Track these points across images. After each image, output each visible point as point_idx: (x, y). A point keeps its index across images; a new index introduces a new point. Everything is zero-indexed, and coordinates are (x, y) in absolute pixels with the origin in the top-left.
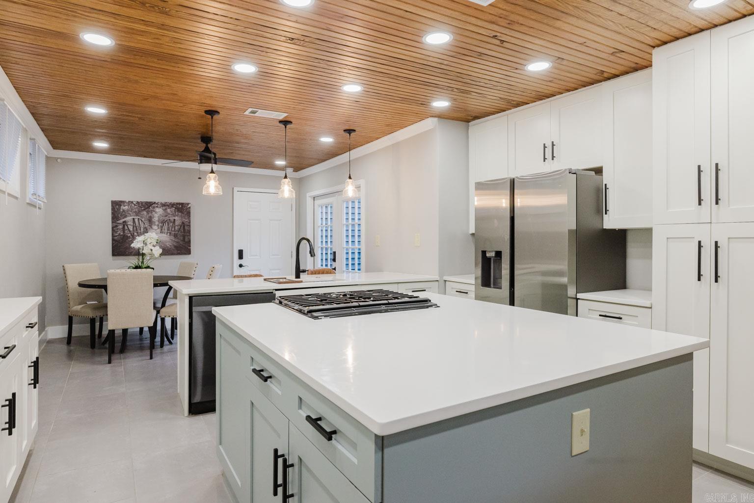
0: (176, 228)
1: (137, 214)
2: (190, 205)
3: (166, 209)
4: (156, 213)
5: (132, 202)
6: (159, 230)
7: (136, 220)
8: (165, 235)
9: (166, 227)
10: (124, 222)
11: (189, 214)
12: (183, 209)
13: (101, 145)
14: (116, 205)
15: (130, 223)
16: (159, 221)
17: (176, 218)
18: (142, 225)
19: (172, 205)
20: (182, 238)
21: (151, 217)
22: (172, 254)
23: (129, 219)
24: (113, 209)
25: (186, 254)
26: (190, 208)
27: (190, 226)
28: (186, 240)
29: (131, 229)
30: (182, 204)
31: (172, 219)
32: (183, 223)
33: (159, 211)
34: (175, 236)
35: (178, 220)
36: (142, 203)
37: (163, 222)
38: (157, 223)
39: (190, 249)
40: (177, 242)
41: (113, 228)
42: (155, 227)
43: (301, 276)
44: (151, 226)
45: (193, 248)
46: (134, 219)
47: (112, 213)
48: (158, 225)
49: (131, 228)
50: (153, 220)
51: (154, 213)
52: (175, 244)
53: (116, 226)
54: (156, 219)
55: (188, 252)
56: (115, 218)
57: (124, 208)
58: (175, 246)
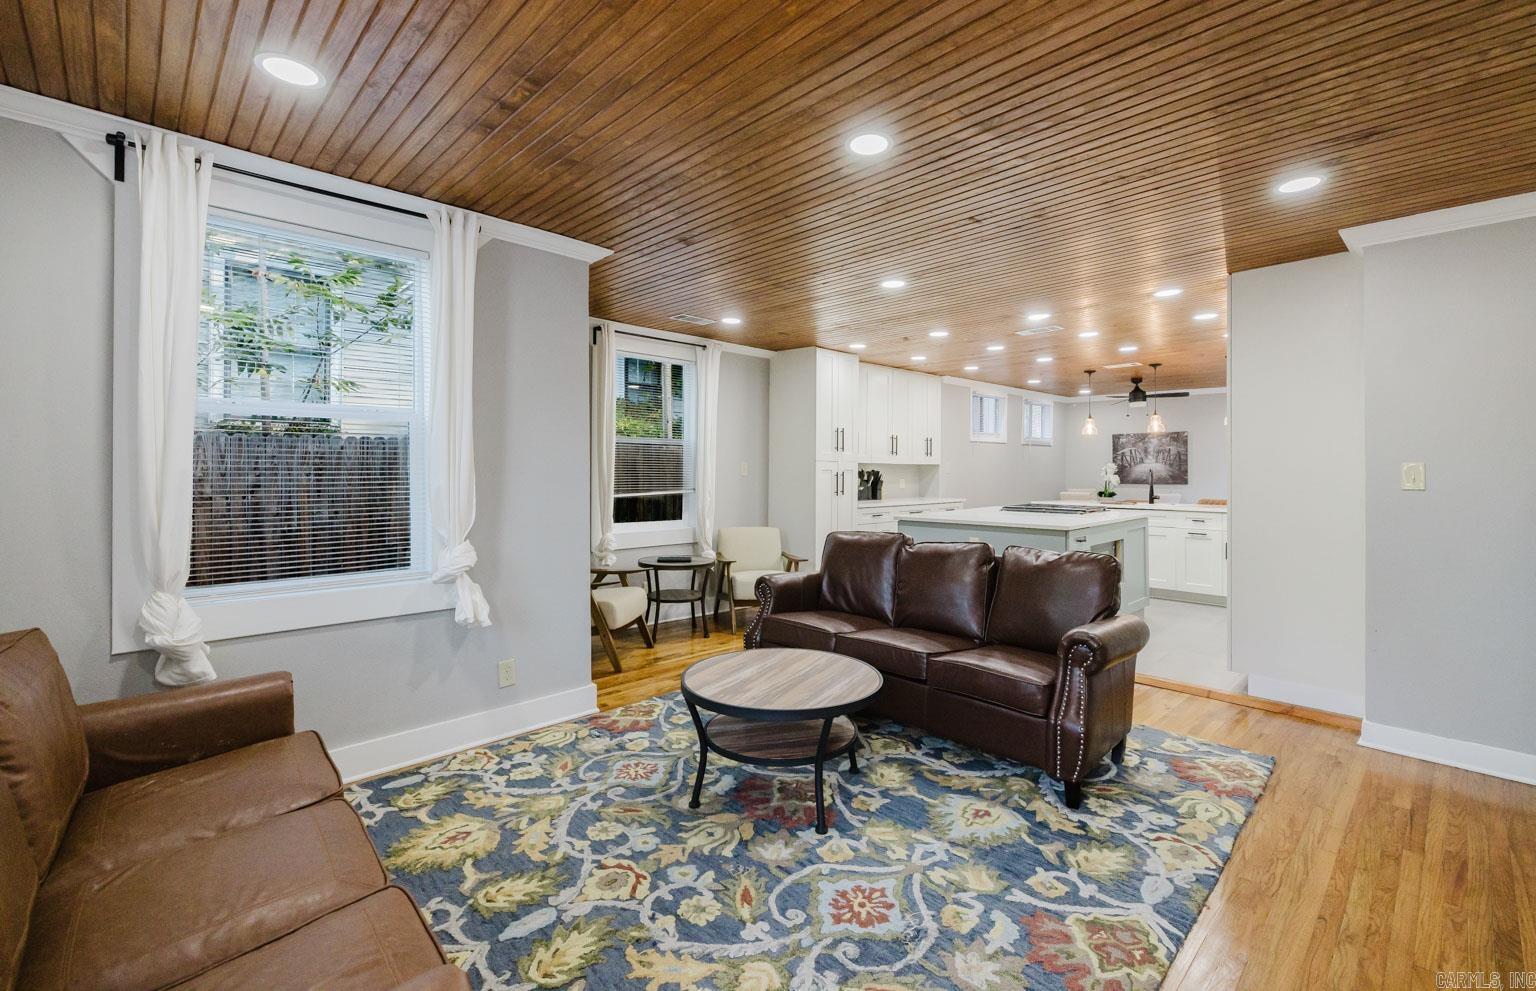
0: (1172, 458)
1: (1134, 445)
2: (1186, 434)
3: (1161, 440)
4: (1151, 444)
5: (1129, 435)
6: (1154, 461)
7: (1133, 452)
8: (1161, 465)
9: (1161, 457)
10: (1123, 453)
11: (1185, 443)
12: (1179, 438)
13: (1085, 391)
14: (1116, 438)
15: (1128, 454)
16: (1154, 452)
17: (1172, 448)
18: (1138, 456)
19: (1167, 435)
20: (1177, 468)
21: (1146, 448)
22: (1169, 484)
23: (1126, 450)
24: (1114, 442)
25: (1181, 484)
26: (1187, 436)
27: (1187, 455)
28: (1183, 469)
29: (1129, 460)
30: (1178, 434)
31: (1167, 449)
32: (1179, 452)
33: (1155, 442)
34: (1171, 465)
35: (1174, 450)
36: (1138, 435)
37: (1158, 452)
38: (1152, 454)
39: (1187, 479)
40: (1173, 472)
41: (1114, 459)
42: (1150, 457)
43: (1155, 503)
44: (1146, 456)
45: (1190, 476)
46: (1131, 450)
47: (1113, 446)
48: (1153, 456)
49: (1128, 458)
50: (1149, 451)
51: (1149, 444)
52: (1170, 473)
53: (1117, 457)
54: (1151, 449)
55: (1185, 482)
56: (1115, 450)
57: (1123, 440)
58: (1171, 476)
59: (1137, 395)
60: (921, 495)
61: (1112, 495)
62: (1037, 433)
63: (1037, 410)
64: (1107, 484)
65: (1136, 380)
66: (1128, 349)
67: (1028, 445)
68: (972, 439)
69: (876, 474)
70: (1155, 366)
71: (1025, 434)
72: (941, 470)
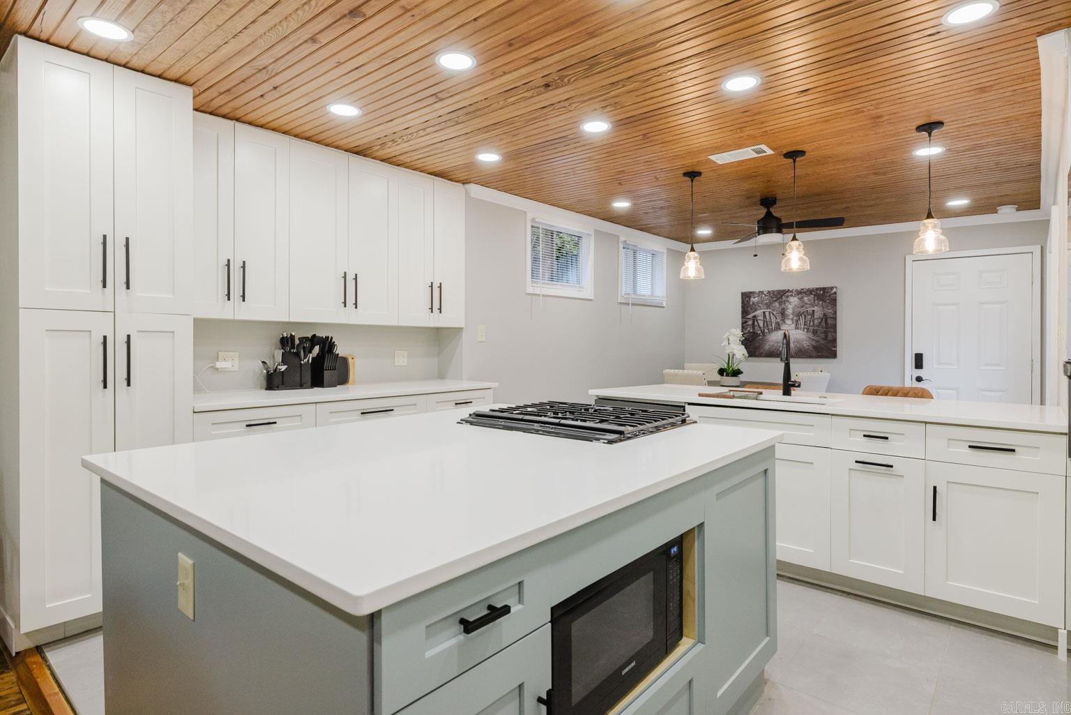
0: (816, 322)
1: (768, 306)
2: (834, 290)
3: (802, 298)
4: (790, 303)
5: (762, 292)
6: (793, 326)
7: (767, 314)
8: (801, 332)
9: (802, 321)
10: (755, 317)
11: (834, 301)
12: (826, 296)
13: (705, 232)
14: (746, 296)
15: (761, 318)
16: (793, 313)
17: (816, 309)
18: (773, 320)
19: (810, 292)
20: (823, 336)
21: (783, 309)
22: (810, 357)
23: (759, 313)
24: (743, 302)
25: (828, 357)
26: (835, 293)
27: (835, 319)
28: (831, 338)
29: (761, 325)
30: (824, 289)
31: (810, 310)
32: (825, 315)
33: (794, 300)
34: (815, 332)
35: (818, 311)
36: (773, 292)
37: (799, 315)
38: (791, 317)
39: (836, 351)
40: (817, 341)
41: (742, 324)
42: (789, 322)
43: (792, 392)
44: (783, 320)
45: (840, 349)
46: (764, 313)
47: (742, 307)
48: (792, 319)
50: (786, 312)
51: (787, 304)
52: (813, 343)
53: (746, 322)
54: (789, 311)
55: (833, 355)
56: (745, 312)
57: (754, 300)
58: (814, 347)
59: (769, 224)
60: (441, 376)
61: (736, 373)
62: (644, 288)
63: (644, 261)
64: (731, 357)
65: (768, 201)
66: (741, 84)
67: (628, 304)
68: (530, 290)
69: (327, 345)
70: (793, 155)
71: (624, 289)
72: (465, 335)
